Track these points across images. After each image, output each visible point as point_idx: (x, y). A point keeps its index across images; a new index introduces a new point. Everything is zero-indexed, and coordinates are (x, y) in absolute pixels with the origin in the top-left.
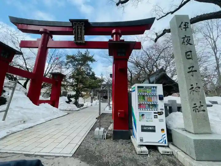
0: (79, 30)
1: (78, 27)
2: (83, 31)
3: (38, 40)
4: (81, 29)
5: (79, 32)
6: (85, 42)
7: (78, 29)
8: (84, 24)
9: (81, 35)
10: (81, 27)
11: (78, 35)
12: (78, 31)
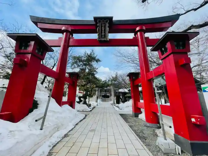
0: (103, 28)
1: (101, 24)
2: (108, 29)
3: (60, 38)
4: (105, 26)
5: (103, 30)
6: (109, 39)
7: (101, 27)
8: (108, 22)
9: (105, 33)
10: (105, 24)
11: (101, 33)
12: (101, 29)
